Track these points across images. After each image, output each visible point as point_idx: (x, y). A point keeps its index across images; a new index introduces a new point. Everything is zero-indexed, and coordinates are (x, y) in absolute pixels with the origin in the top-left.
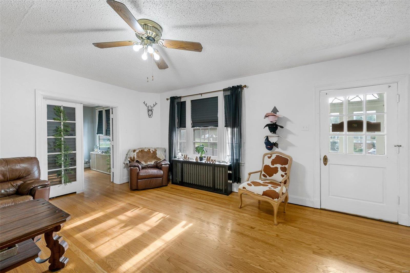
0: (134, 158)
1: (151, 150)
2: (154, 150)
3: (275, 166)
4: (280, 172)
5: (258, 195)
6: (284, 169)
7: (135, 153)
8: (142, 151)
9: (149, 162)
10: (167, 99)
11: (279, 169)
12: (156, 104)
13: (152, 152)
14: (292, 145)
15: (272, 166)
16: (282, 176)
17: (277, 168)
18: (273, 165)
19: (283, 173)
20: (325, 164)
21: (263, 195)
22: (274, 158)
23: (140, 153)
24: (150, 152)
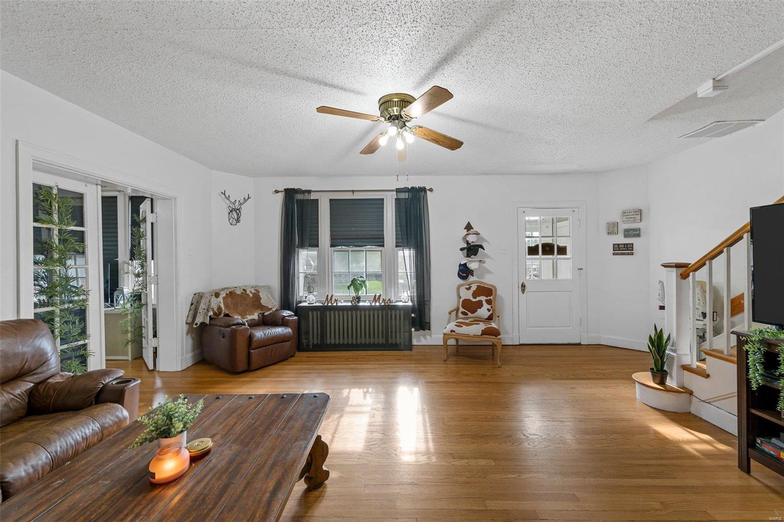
0: (219, 308)
1: (248, 292)
2: (253, 291)
3: (478, 299)
4: (486, 306)
5: (475, 336)
6: (489, 302)
7: (221, 299)
8: (231, 294)
9: (249, 315)
10: (277, 192)
11: (484, 303)
12: (249, 198)
13: (251, 295)
14: (489, 272)
15: (474, 300)
16: (489, 310)
17: (481, 302)
18: (476, 298)
19: (489, 307)
20: (523, 291)
21: (482, 335)
22: (475, 289)
23: (229, 299)
24: (248, 295)
